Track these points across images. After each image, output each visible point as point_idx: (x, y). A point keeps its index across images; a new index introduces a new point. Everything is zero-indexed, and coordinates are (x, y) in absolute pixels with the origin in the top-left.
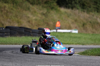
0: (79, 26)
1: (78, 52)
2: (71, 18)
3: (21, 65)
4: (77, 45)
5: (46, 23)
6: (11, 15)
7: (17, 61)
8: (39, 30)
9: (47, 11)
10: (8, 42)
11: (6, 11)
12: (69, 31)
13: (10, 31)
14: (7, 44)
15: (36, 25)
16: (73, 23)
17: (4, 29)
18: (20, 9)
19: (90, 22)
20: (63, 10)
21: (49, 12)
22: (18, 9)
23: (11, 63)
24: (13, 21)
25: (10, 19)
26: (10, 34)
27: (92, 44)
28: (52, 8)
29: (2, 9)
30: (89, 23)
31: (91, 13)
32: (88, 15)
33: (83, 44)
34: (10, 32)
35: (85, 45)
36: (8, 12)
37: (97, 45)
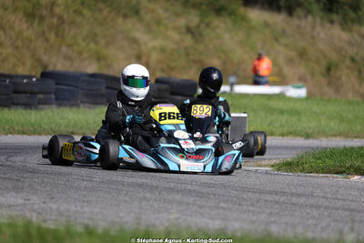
0: (313, 74)
1: (274, 161)
2: (286, 46)
3: (44, 203)
4: (285, 138)
5: (194, 62)
6: (73, 32)
7: (39, 188)
8: (156, 86)
9: (202, 21)
10: (44, 126)
11: (55, 21)
12: (276, 90)
13: (57, 89)
14: (40, 134)
15: (162, 70)
16: (290, 61)
17: (34, 79)
18: (105, 12)
19: (353, 60)
20: (256, 15)
21: (208, 25)
22: (101, 10)
23: (14, 194)
24: (80, 53)
25: (70, 46)
26: (57, 99)
27: (339, 134)
28: (219, 11)
29: (44, 12)
30: (348, 62)
31: (356, 27)
32: (345, 35)
33: (308, 136)
34: (57, 92)
35: (314, 138)
36: (63, 22)
37: (355, 137)
